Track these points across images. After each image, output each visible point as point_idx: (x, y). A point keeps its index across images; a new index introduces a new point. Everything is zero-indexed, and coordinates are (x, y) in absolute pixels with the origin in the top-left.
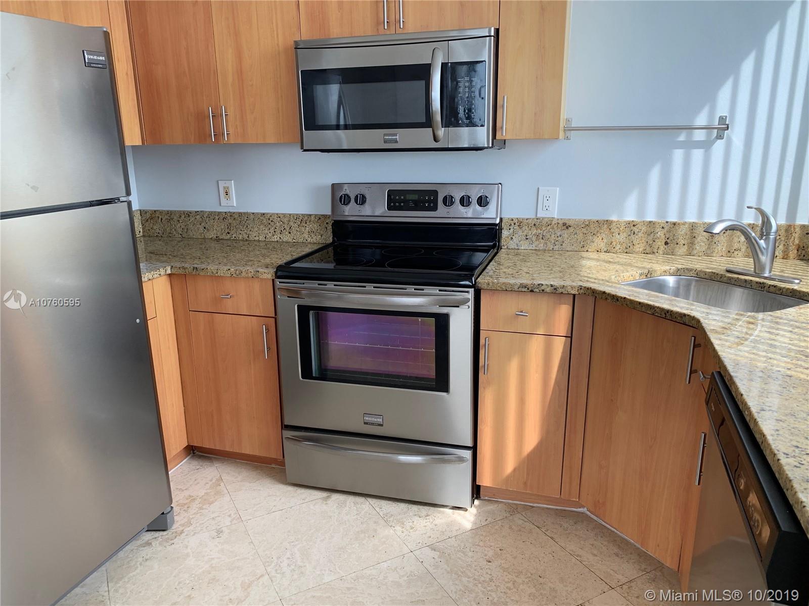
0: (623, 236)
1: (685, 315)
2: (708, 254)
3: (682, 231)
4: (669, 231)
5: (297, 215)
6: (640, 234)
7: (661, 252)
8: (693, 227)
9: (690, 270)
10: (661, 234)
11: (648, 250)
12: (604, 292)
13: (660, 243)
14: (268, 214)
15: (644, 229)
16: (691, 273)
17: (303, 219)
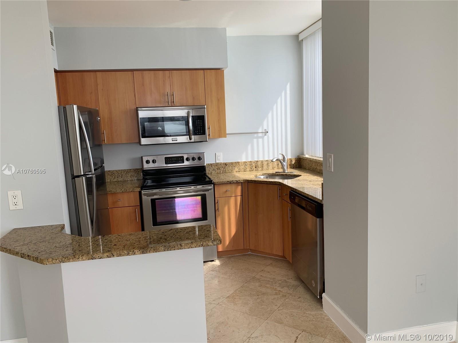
0: (243, 166)
1: (276, 182)
2: (267, 169)
3: (259, 163)
4: (256, 164)
5: (125, 170)
6: (248, 165)
7: (254, 170)
8: (262, 162)
9: (266, 174)
10: (254, 165)
11: (251, 170)
12: (251, 180)
13: (254, 167)
14: (111, 171)
15: (249, 163)
16: (267, 175)
17: (127, 171)
